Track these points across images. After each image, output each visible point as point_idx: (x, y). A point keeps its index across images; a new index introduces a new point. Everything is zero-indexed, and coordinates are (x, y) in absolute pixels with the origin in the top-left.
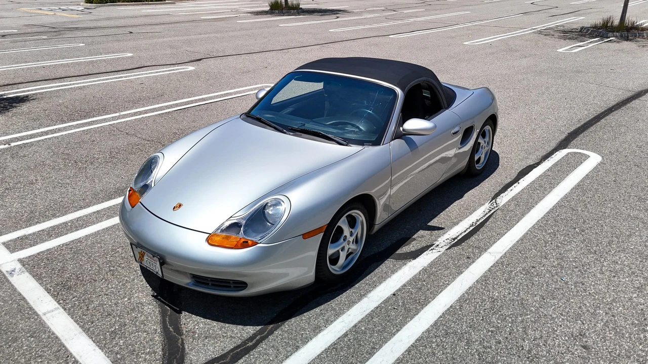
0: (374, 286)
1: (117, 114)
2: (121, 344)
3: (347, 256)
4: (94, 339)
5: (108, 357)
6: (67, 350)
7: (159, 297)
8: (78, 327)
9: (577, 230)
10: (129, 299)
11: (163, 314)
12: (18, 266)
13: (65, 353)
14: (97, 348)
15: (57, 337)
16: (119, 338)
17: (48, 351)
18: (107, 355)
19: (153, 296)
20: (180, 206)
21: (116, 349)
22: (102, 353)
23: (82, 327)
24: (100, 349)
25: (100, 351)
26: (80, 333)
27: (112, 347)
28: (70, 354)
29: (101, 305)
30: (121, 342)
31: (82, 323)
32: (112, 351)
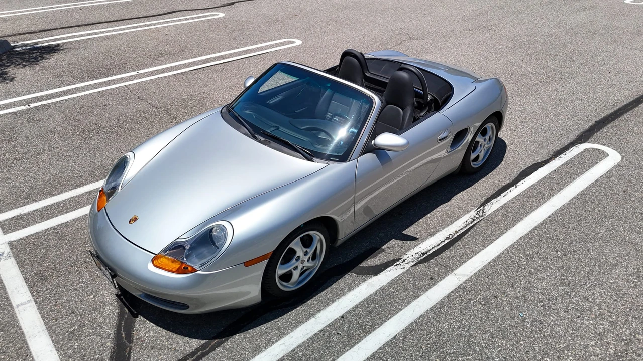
0: (326, 304)
1: (135, 73)
2: (76, 347)
3: (301, 274)
4: (53, 339)
6: (28, 348)
7: (122, 297)
8: (43, 323)
9: (559, 253)
10: (94, 297)
11: (121, 316)
12: (7, 250)
13: (25, 351)
14: (54, 349)
15: (23, 333)
16: (75, 340)
17: (12, 347)
18: (61, 357)
19: (116, 294)
20: (136, 219)
21: (70, 352)
22: (57, 355)
23: (46, 324)
24: (56, 350)
25: (56, 352)
26: (43, 331)
27: (67, 349)
28: (30, 353)
29: (68, 301)
30: (76, 344)
31: (47, 319)
32: (66, 353)
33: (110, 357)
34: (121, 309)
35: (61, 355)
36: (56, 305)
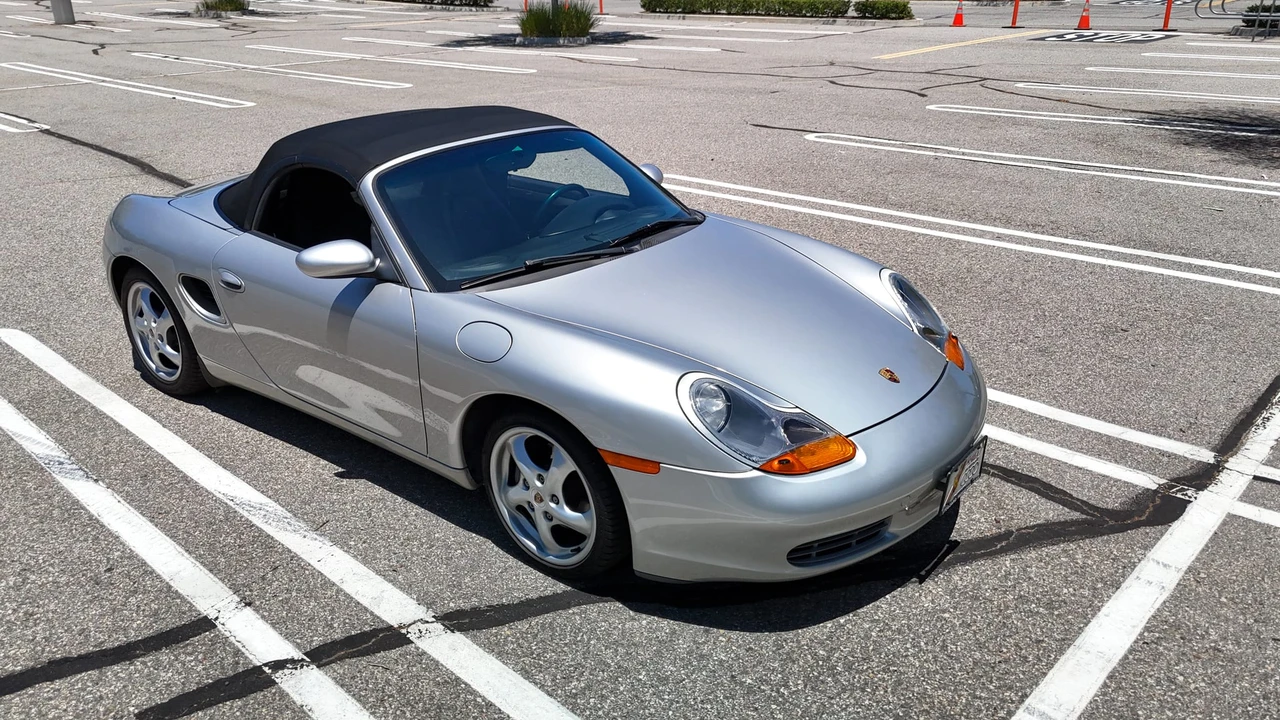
2: (1071, 590)
5: (1109, 597)
6: (1131, 651)
7: (923, 573)
8: (1062, 659)
10: (944, 611)
11: (965, 560)
13: (1140, 651)
14: (1100, 614)
15: (1111, 677)
16: (1059, 596)
17: (1150, 676)
19: (920, 583)
21: (1086, 592)
22: (1107, 605)
23: (1061, 651)
24: (1099, 610)
25: (1103, 610)
26: (1079, 648)
27: (1085, 597)
28: (1135, 642)
29: (981, 646)
30: (1065, 591)
31: (1049, 656)
32: (1093, 596)
33: (1054, 544)
34: (952, 564)
35: (1102, 601)
36: (1006, 661)
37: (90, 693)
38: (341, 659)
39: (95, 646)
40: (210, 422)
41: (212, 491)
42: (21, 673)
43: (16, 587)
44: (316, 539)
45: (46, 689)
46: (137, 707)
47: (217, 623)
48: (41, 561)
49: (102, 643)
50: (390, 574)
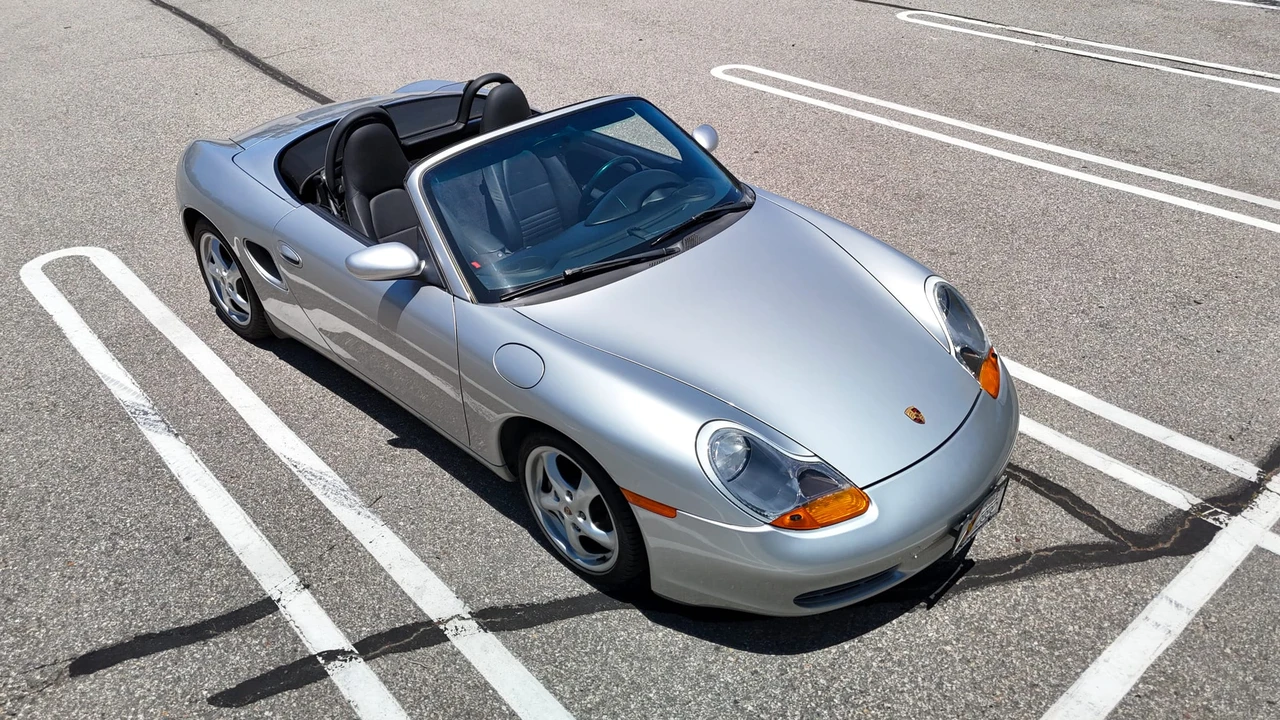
2: (1076, 627)
4: (1079, 670)
5: (1113, 639)
6: (1122, 704)
7: (932, 597)
8: (1053, 708)
10: (946, 644)
11: (977, 584)
13: (1130, 705)
14: (1100, 659)
16: (1063, 634)
19: (928, 608)
21: (1091, 632)
22: (1109, 648)
23: (1053, 699)
24: (1100, 654)
25: (1105, 653)
26: (1072, 696)
27: (1089, 638)
28: (1128, 694)
29: (975, 685)
30: (1071, 628)
31: (1041, 704)
32: (1097, 637)
33: (1069, 572)
34: (964, 588)
35: (1105, 644)
36: (998, 706)
37: (170, 673)
38: (385, 653)
39: (174, 623)
40: (279, 371)
41: (278, 454)
42: (113, 648)
43: (108, 553)
44: (369, 517)
45: (133, 665)
46: (209, 690)
47: (279, 605)
48: (128, 525)
49: (181, 619)
50: (433, 561)
